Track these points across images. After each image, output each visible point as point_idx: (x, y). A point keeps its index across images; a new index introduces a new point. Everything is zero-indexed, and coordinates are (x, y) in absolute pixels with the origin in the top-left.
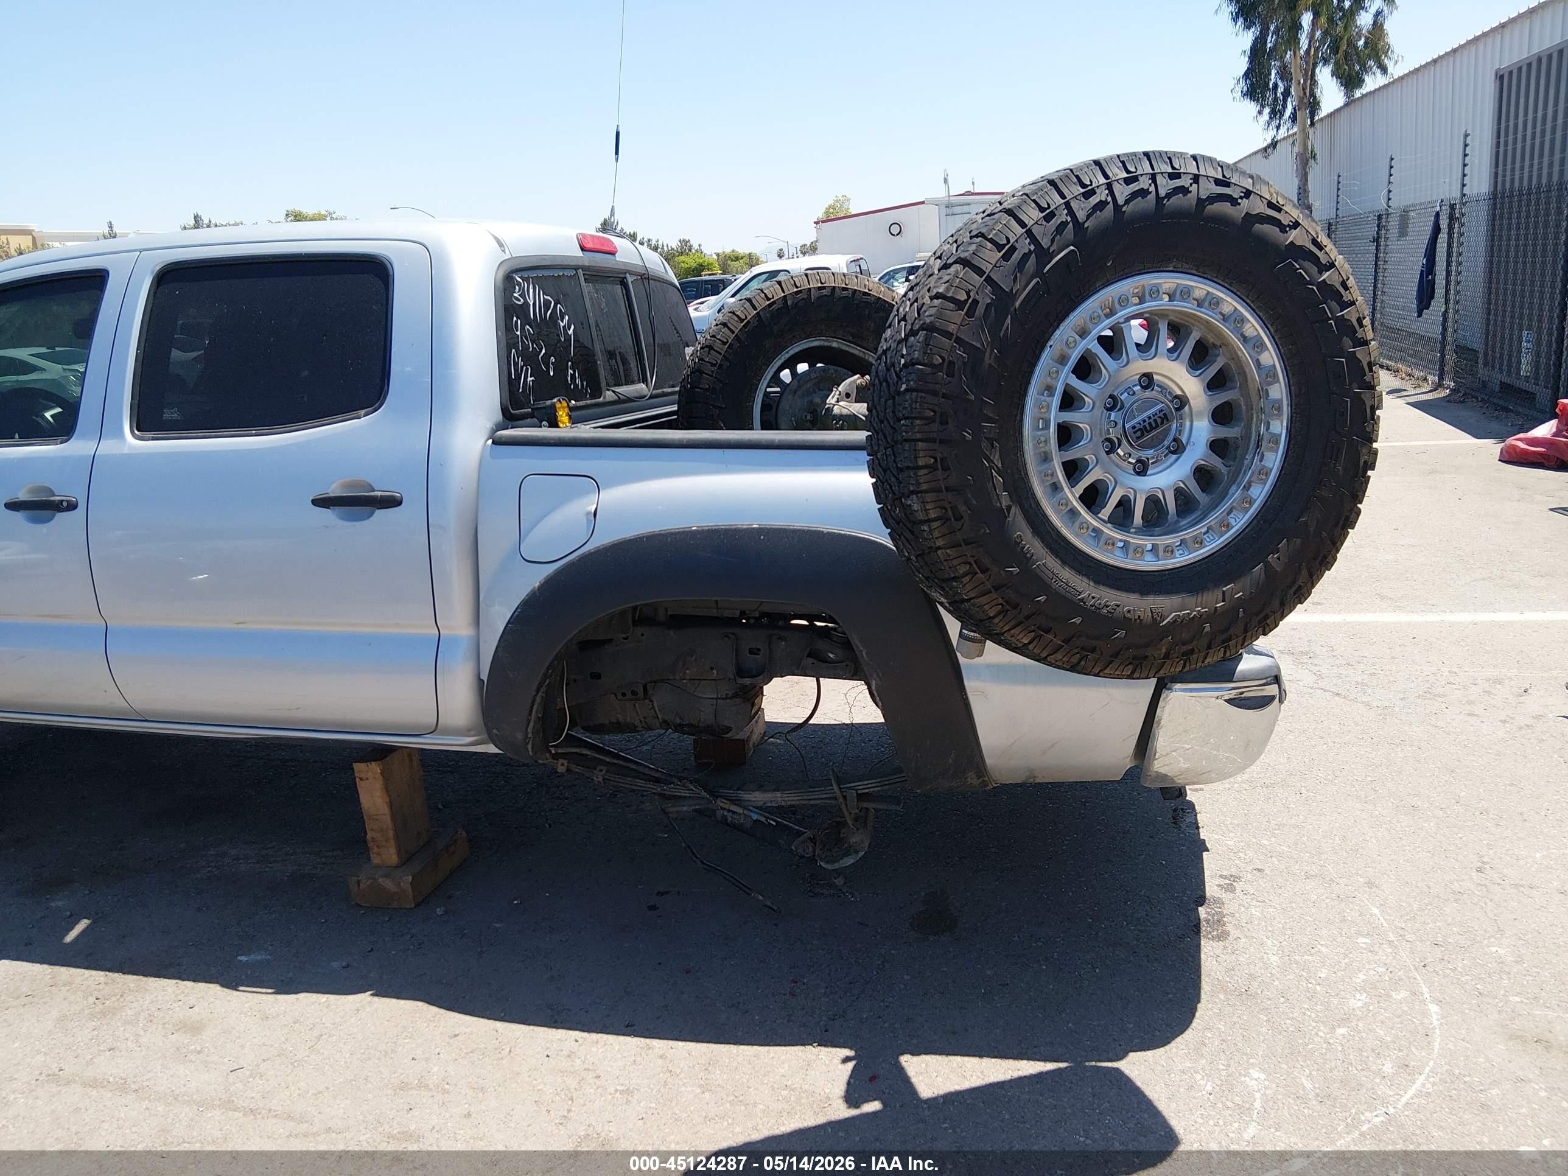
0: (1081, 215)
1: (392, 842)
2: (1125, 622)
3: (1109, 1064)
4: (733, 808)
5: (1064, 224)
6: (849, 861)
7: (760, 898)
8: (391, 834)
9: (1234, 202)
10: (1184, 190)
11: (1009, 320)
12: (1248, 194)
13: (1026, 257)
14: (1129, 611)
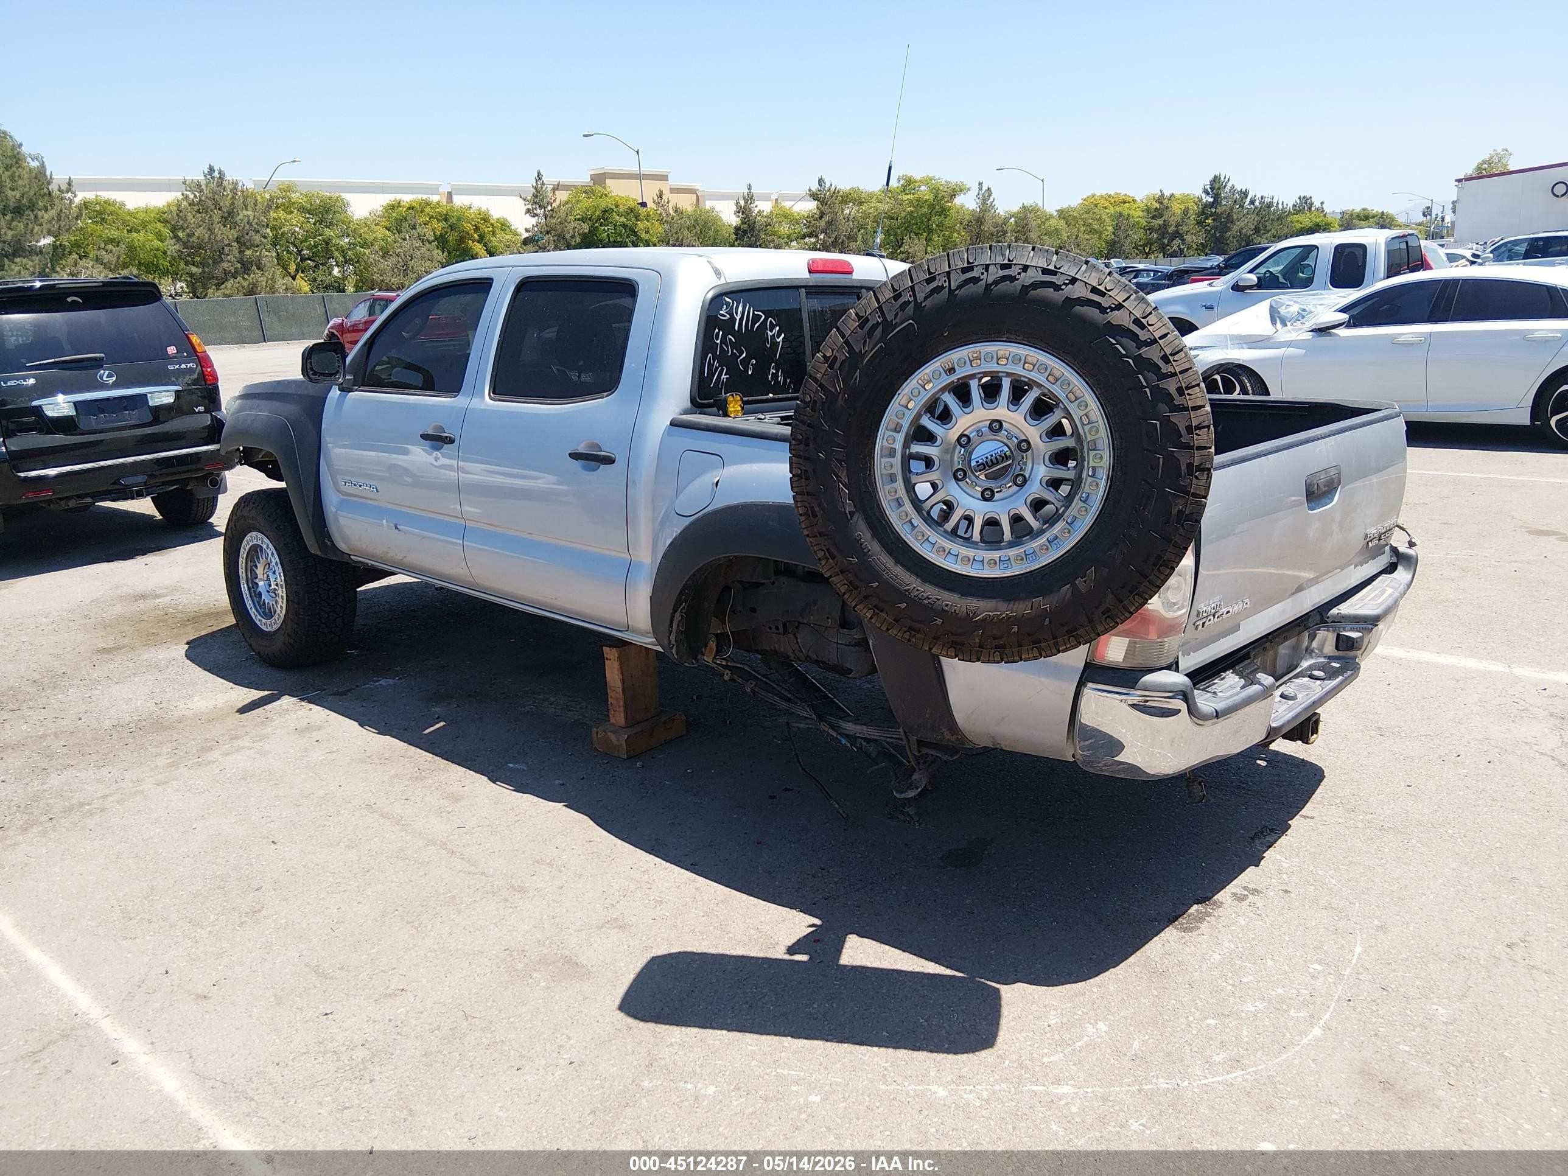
0: (920, 297)
1: (622, 709)
2: (943, 613)
3: (993, 984)
4: (831, 731)
5: (907, 303)
6: (911, 794)
7: (836, 806)
8: (622, 703)
9: (1057, 288)
10: (1012, 278)
11: (857, 373)
12: (1073, 281)
13: (875, 326)
14: (947, 605)
